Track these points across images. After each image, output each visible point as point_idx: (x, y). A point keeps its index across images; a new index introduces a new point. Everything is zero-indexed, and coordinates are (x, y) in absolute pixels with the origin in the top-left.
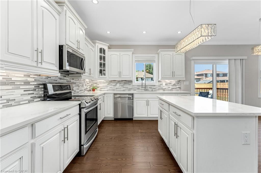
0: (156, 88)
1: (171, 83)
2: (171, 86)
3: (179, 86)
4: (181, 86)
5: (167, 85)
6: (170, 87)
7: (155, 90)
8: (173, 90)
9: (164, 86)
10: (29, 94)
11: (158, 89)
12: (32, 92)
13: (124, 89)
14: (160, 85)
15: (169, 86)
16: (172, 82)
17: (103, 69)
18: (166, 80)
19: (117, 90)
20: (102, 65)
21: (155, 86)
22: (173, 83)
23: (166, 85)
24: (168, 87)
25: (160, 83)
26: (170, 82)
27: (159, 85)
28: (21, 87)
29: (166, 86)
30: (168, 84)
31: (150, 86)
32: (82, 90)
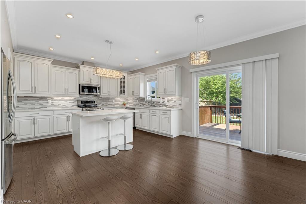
1: (172, 100)
3: (180, 103)
4: (181, 103)
6: (171, 104)
7: (160, 107)
8: (173, 107)
9: (166, 103)
11: (161, 105)
13: (141, 104)
14: (164, 101)
15: (171, 103)
17: (123, 90)
18: (168, 97)
19: (137, 105)
20: (122, 87)
21: (159, 102)
22: (174, 100)
23: (168, 102)
25: (163, 100)
26: (172, 98)
29: (168, 103)
30: (170, 101)
31: (156, 103)
32: (111, 104)
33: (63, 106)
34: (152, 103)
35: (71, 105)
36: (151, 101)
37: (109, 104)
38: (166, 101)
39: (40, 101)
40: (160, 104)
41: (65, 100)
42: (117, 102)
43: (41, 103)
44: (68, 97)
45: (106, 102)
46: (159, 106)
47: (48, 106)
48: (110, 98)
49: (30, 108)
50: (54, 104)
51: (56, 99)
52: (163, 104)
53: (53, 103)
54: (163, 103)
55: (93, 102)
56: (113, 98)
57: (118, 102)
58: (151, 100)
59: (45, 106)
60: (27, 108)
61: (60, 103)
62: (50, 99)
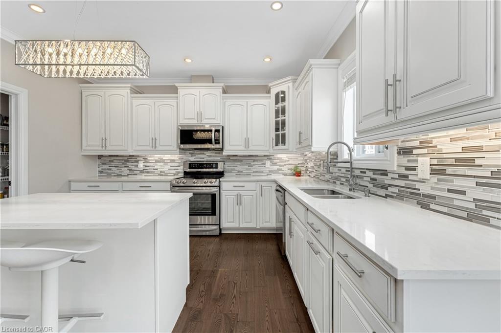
0: (391, 185)
1: (469, 162)
2: (472, 183)
5: (442, 172)
6: (463, 193)
9: (423, 181)
10: (174, 169)
11: (396, 190)
12: (177, 168)
13: (329, 177)
14: (407, 169)
15: (458, 183)
16: (479, 149)
19: (322, 178)
21: (384, 173)
23: (433, 172)
24: (449, 191)
25: (405, 160)
27: (403, 171)
28: (169, 164)
29: (435, 179)
30: (449, 170)
31: (369, 174)
32: (262, 172)
33: (161, 172)
34: (357, 172)
35: (174, 172)
36: (348, 165)
37: (254, 172)
38: (419, 170)
39: (127, 164)
40: (387, 180)
41: (163, 161)
42: (278, 167)
43: (130, 166)
44: (169, 156)
45: (247, 167)
46: (383, 192)
47: (139, 172)
48: (257, 156)
49: (116, 174)
50: (147, 169)
51: (151, 160)
52: (402, 183)
53: (146, 166)
54: (404, 177)
55: (214, 166)
56: (265, 156)
57: (280, 166)
58: (351, 163)
59: (135, 172)
60: (112, 174)
61: (156, 167)
62: (142, 159)
